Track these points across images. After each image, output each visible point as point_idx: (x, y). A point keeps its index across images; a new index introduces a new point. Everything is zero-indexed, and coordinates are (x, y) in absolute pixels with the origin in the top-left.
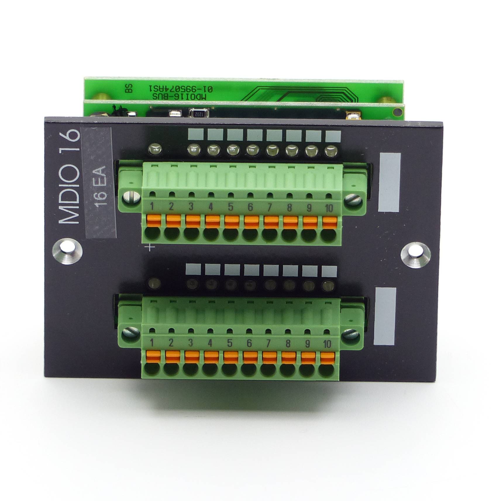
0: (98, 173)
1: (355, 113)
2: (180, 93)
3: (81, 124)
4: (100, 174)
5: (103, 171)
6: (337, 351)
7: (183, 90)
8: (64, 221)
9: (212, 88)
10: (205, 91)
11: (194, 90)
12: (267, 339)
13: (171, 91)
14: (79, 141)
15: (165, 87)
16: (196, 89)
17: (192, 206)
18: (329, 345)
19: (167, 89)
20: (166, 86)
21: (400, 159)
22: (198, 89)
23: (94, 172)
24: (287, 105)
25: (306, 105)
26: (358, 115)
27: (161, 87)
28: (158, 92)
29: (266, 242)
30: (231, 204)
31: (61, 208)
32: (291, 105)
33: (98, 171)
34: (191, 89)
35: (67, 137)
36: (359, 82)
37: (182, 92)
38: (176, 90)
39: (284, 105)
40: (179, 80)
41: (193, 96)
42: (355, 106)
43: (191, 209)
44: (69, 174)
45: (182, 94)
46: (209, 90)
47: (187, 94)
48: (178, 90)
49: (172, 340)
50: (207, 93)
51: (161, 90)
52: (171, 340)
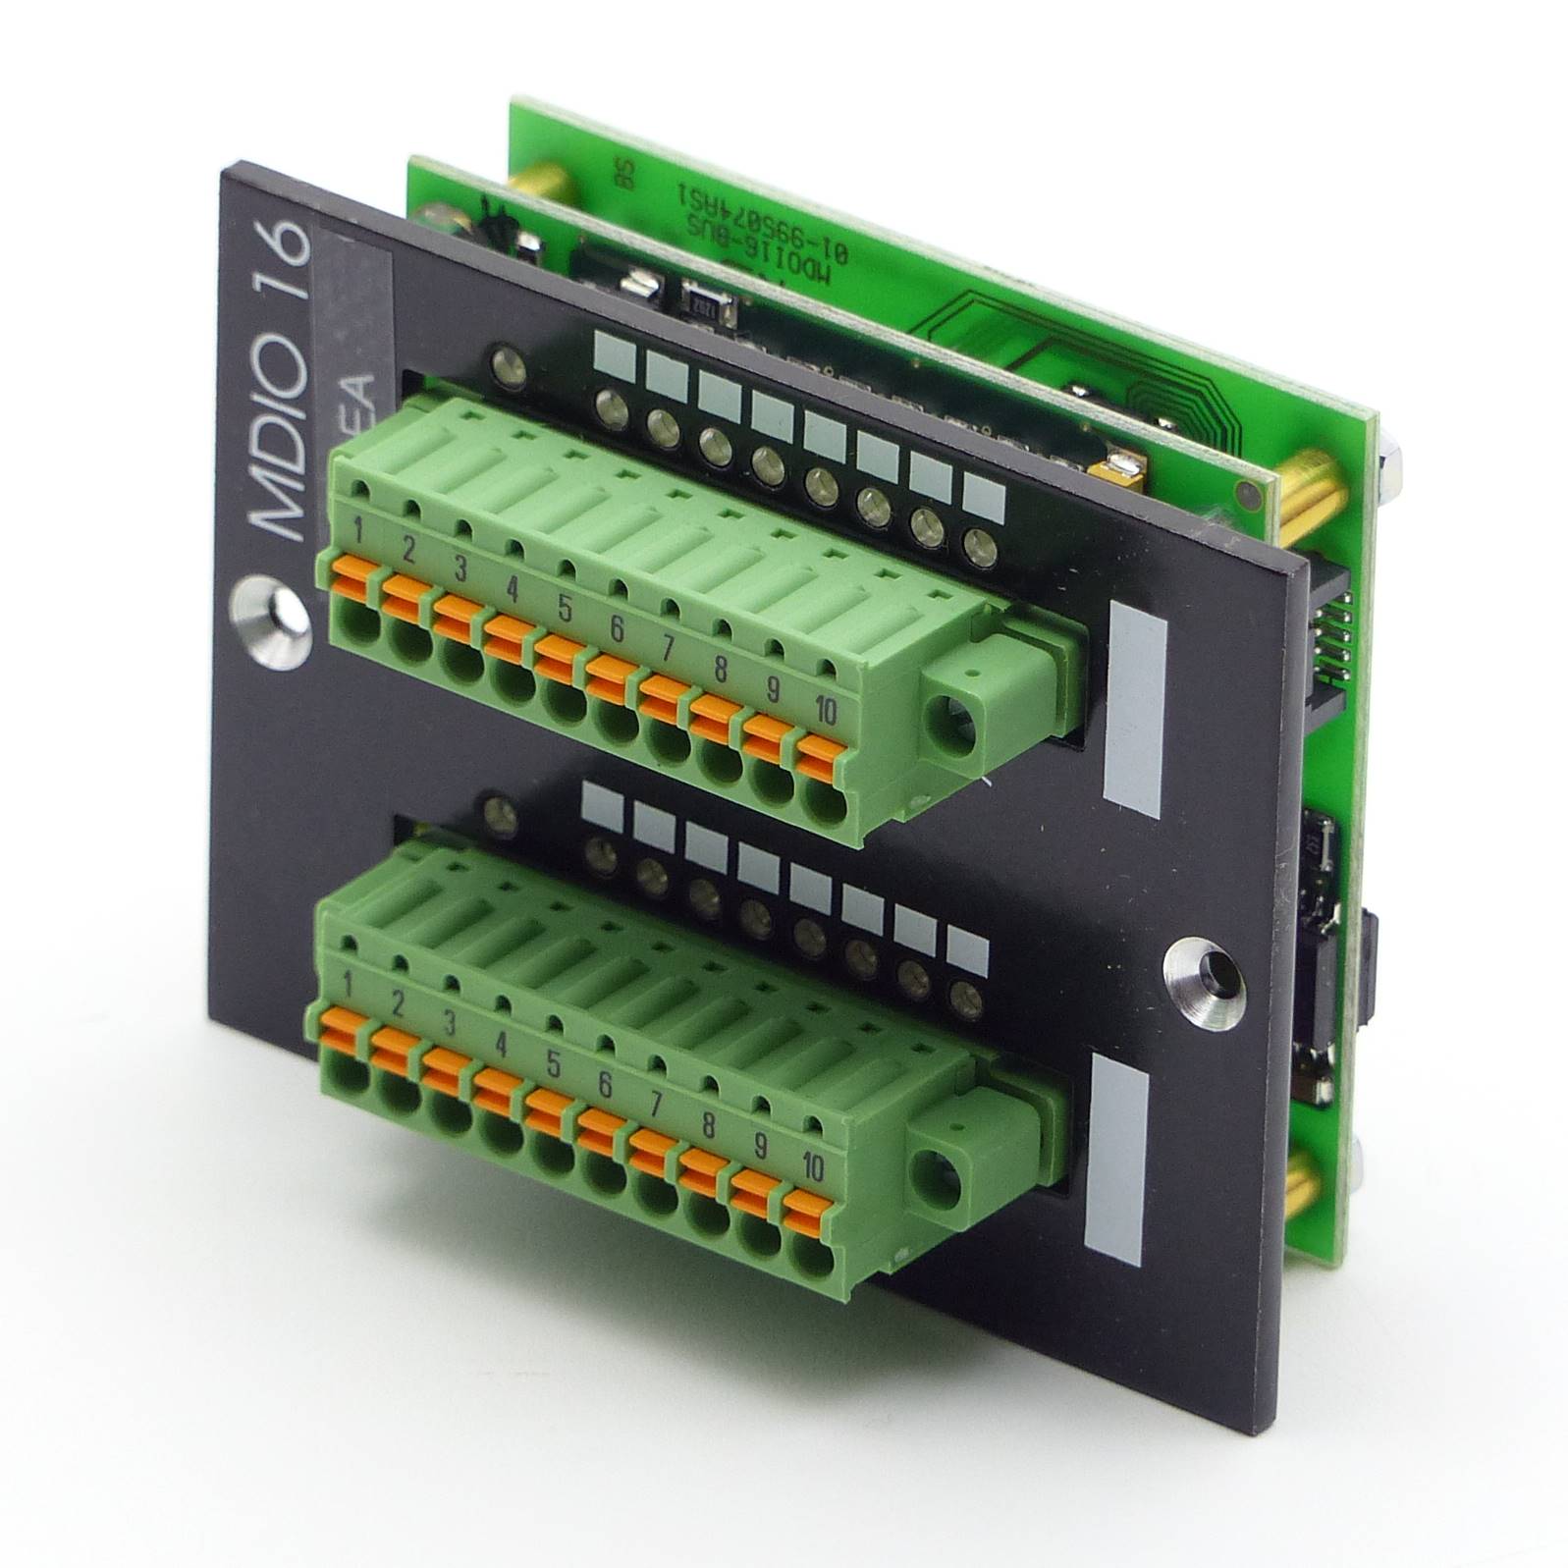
0: (351, 391)
1: (1130, 457)
2: (760, 237)
3: (313, 214)
4: (359, 395)
5: (368, 389)
6: (839, 1201)
7: (769, 232)
8: (267, 520)
9: (845, 252)
10: (827, 255)
11: (798, 243)
12: (656, 1089)
13: (736, 221)
14: (305, 267)
15: (719, 203)
16: (804, 238)
17: (463, 567)
18: (818, 1171)
19: (726, 213)
20: (723, 203)
21: (1165, 642)
22: (810, 242)
23: (344, 383)
24: (949, 362)
25: (1000, 383)
26: (1137, 466)
27: (711, 200)
28: (702, 214)
29: (655, 761)
30: (569, 603)
31: (256, 472)
32: (959, 367)
33: (354, 386)
34: (789, 233)
35: (275, 244)
36: (1248, 374)
37: (765, 235)
38: (750, 223)
39: (941, 361)
40: (761, 192)
41: (795, 260)
42: (1134, 433)
43: (461, 575)
44: (279, 367)
45: (766, 244)
46: (837, 255)
47: (780, 249)
48: (755, 227)
49: (402, 994)
50: (833, 261)
51: (711, 209)
52: (398, 997)
